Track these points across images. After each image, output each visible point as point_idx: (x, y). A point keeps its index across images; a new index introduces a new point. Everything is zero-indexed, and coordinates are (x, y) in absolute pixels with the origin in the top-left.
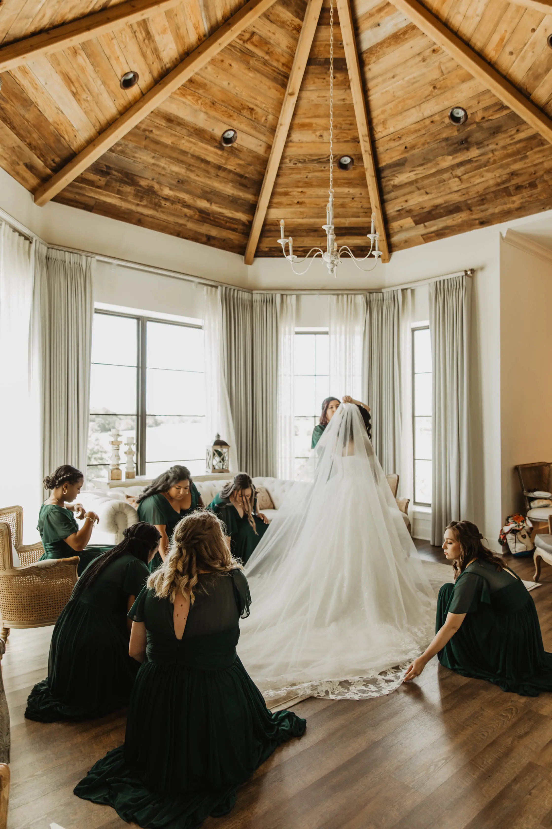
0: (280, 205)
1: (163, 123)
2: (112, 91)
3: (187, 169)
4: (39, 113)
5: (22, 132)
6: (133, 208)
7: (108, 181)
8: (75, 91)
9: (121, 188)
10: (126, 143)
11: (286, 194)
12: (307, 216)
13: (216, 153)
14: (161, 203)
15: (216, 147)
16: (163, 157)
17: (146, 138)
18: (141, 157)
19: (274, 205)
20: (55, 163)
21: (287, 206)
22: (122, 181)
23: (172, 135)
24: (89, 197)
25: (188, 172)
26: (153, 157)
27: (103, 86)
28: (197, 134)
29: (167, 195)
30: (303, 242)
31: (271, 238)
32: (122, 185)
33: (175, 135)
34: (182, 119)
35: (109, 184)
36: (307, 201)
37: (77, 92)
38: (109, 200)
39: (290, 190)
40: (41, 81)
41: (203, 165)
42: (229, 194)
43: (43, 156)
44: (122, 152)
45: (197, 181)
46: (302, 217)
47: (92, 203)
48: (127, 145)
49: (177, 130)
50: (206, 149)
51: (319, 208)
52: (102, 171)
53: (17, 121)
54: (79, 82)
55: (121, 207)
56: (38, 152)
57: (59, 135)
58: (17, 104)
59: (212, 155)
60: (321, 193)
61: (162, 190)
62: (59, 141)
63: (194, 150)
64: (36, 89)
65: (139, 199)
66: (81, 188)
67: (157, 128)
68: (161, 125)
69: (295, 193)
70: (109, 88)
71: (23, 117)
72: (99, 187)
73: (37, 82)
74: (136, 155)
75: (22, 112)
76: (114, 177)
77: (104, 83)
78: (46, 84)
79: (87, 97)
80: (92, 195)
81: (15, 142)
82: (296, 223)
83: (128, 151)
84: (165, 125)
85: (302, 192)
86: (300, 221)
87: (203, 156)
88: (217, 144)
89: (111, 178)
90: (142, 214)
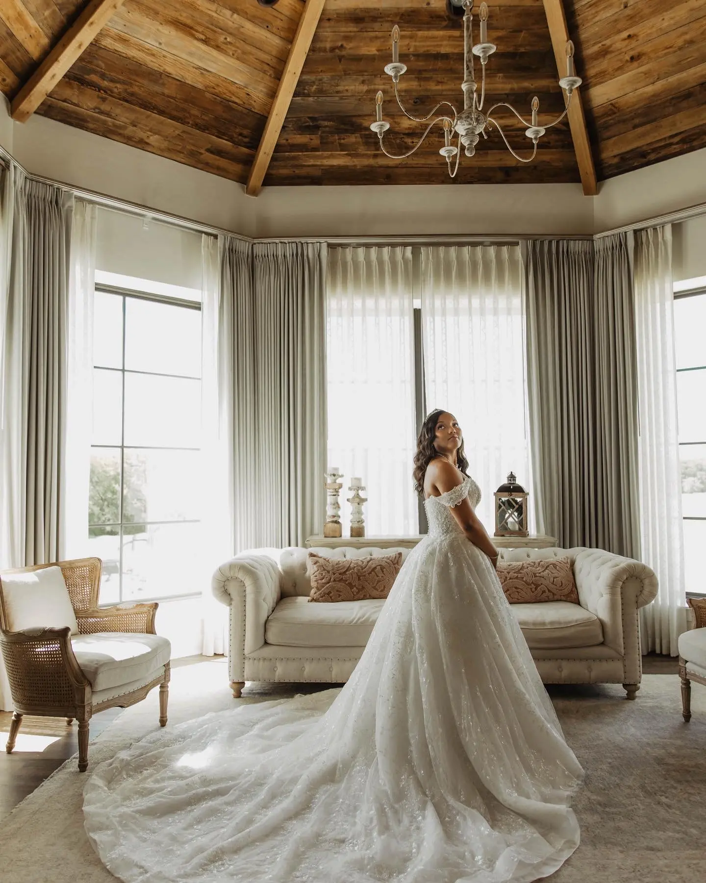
0: (603, 76)
1: (352, 28)
2: (254, 17)
3: (419, 79)
4: (178, 83)
5: (175, 113)
6: (372, 162)
7: (322, 138)
8: (204, 38)
9: (342, 141)
10: (319, 77)
11: (604, 52)
12: (658, 75)
13: (450, 37)
14: (406, 143)
15: (446, 28)
16: (375, 76)
17: (340, 58)
18: (347, 88)
19: (593, 80)
20: (245, 137)
21: (616, 73)
22: (339, 131)
23: (372, 39)
24: (309, 166)
25: (422, 83)
26: (363, 82)
27: (235, 16)
28: (408, 22)
29: (409, 128)
30: (674, 124)
31: (614, 139)
32: (342, 136)
33: (377, 38)
34: (375, 9)
35: (325, 141)
36: (646, 48)
37: (207, 38)
38: (335, 162)
39: (608, 42)
40: (151, 43)
41: (440, 64)
42: (507, 92)
43: (224, 134)
44: (321, 92)
45: (443, 90)
46: (652, 80)
47: (317, 173)
48: (320, 80)
49: (376, 29)
50: (433, 38)
51: (675, 52)
52: (308, 127)
53: (158, 101)
54: (200, 24)
55: (355, 166)
56: (214, 131)
57: (224, 101)
58: (145, 82)
59: (445, 43)
60: (665, 24)
61: (398, 124)
62: (231, 109)
63: (415, 46)
64: (153, 55)
65: (373, 148)
66: (294, 158)
67: (347, 38)
68: (350, 32)
69: (618, 45)
70: (246, 13)
71: (163, 94)
72: (315, 149)
73: (148, 46)
74: (340, 88)
75: (157, 88)
76: (327, 129)
77: (234, 10)
78: (160, 44)
79: (226, 39)
80: (312, 162)
81: (176, 128)
82: (645, 95)
83: (326, 87)
84: (355, 29)
85: (629, 36)
86: (650, 89)
87: (434, 51)
88: (444, 23)
89: (323, 132)
90: (388, 167)
